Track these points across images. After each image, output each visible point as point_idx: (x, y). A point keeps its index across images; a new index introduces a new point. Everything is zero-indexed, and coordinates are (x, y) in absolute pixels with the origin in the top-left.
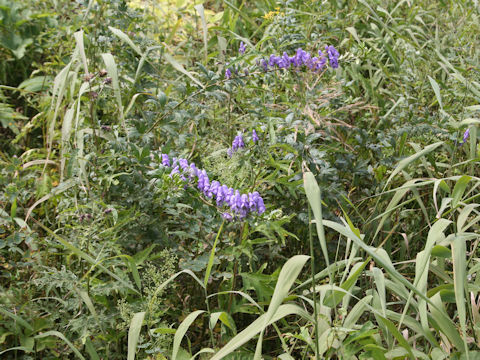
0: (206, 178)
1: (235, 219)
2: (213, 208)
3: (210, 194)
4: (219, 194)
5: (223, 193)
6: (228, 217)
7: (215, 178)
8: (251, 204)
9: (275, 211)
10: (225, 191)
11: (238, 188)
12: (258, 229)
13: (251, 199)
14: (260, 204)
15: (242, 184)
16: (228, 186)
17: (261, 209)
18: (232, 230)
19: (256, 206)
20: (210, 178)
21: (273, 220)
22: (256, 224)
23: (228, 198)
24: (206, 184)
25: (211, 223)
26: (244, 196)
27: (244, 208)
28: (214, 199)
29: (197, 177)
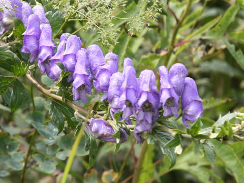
0: (46, 27)
1: (123, 135)
2: (63, 107)
3: (56, 69)
4: (80, 69)
5: (89, 67)
6: (104, 130)
7: (70, 26)
8: (165, 96)
9: (229, 116)
10: (96, 62)
11: (130, 55)
12: (181, 165)
13: (165, 84)
14: (189, 96)
15: (139, 42)
16: (105, 49)
17: (192, 109)
18: (108, 163)
19: (179, 102)
20: (54, 27)
21: (224, 139)
22: (178, 150)
23: (103, 79)
24: (45, 42)
25: (54, 147)
26: (147, 74)
27: (147, 107)
28: (66, 82)
29: (19, 23)
